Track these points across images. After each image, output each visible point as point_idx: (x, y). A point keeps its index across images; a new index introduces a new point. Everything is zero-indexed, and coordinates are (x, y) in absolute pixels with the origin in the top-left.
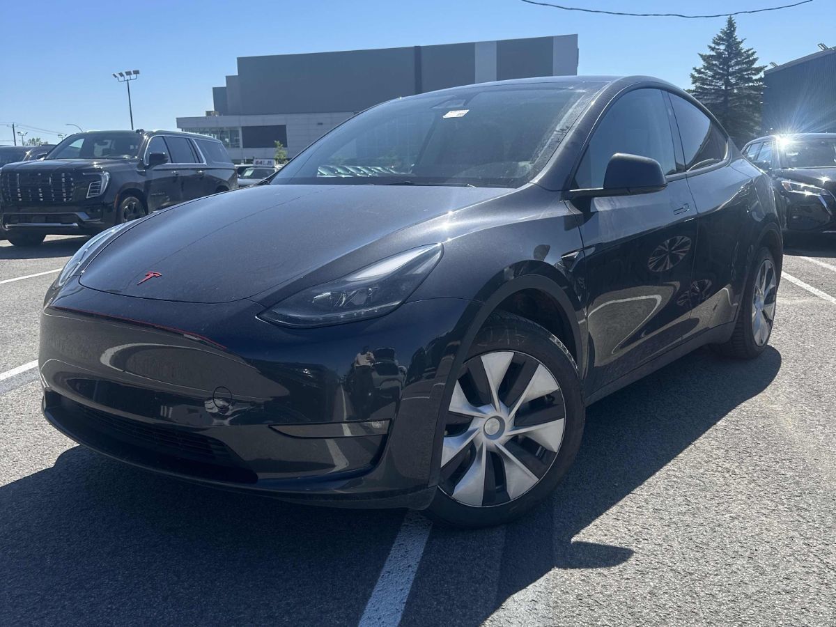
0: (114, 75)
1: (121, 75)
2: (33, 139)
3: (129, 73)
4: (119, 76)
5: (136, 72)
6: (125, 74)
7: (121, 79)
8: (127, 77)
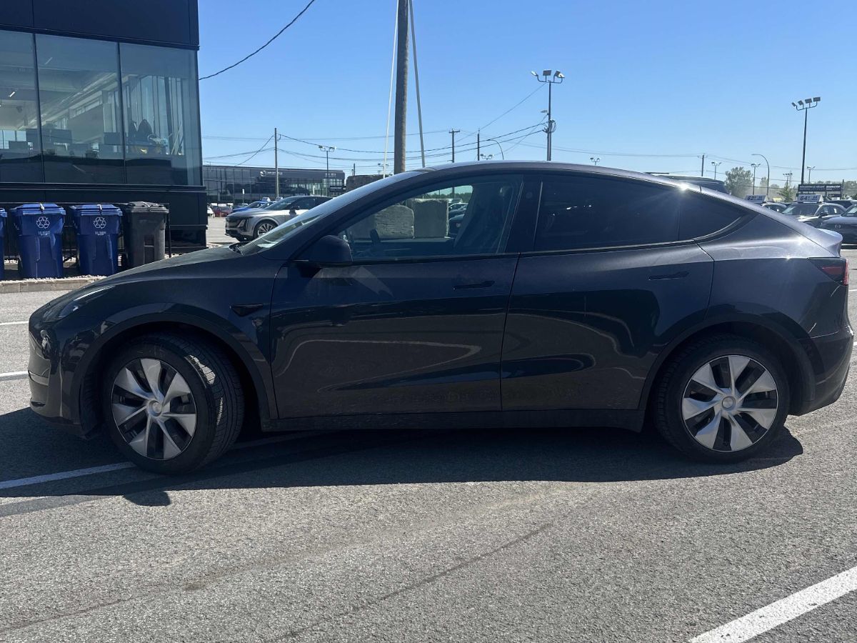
0: (793, 104)
1: (801, 103)
2: (737, 168)
3: (808, 101)
4: (798, 104)
5: (817, 99)
6: (804, 102)
7: (801, 107)
8: (807, 105)
